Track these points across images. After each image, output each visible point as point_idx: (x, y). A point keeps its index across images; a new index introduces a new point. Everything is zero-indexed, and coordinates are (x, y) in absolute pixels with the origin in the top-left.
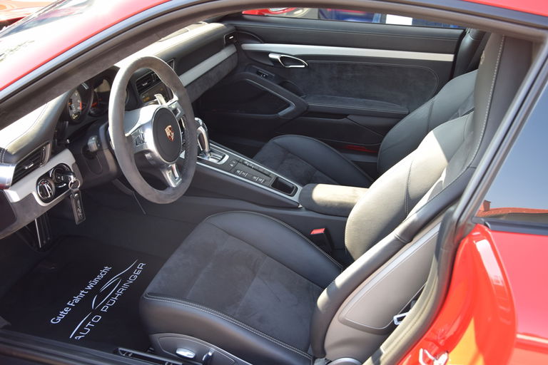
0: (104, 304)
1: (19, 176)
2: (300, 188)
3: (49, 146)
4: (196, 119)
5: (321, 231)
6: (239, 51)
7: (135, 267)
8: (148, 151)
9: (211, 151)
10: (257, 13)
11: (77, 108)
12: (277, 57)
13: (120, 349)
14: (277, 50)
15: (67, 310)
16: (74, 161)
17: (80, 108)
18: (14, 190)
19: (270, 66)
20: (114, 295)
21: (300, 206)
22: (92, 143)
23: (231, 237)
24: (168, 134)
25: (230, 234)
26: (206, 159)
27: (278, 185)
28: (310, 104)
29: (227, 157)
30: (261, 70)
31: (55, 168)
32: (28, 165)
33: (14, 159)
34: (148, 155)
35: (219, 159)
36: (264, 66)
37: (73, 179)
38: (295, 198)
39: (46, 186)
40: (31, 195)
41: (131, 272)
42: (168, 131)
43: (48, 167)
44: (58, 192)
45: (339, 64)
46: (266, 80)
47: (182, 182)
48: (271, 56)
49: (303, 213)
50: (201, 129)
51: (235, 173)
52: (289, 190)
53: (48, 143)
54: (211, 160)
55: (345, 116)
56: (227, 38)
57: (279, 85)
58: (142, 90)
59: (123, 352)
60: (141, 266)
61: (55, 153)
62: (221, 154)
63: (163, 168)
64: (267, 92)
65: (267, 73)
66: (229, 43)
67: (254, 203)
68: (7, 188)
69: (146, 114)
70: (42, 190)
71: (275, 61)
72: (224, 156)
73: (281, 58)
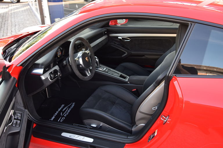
0: (65, 114)
1: (44, 72)
2: (128, 77)
3: (52, 64)
4: (95, 57)
5: (135, 90)
6: (109, 37)
7: (72, 104)
8: (81, 65)
9: (100, 67)
10: (114, 25)
11: (59, 54)
12: (121, 38)
13: (74, 124)
14: (121, 36)
15: (54, 117)
16: (59, 69)
17: (60, 54)
18: (43, 76)
19: (118, 41)
20: (67, 112)
21: (129, 82)
22: (65, 62)
23: (107, 93)
24: (87, 60)
25: (107, 92)
26: (99, 69)
27: (121, 76)
28: (132, 52)
29: (105, 69)
30: (116, 42)
31: (54, 70)
32: (47, 69)
33: (43, 67)
34: (81, 66)
35: (103, 69)
36: (117, 41)
37: (59, 74)
38: (127, 80)
39: (52, 75)
40: (48, 78)
41: (71, 106)
42: (86, 59)
43: (52, 70)
44: (55, 77)
45: (141, 39)
46: (117, 45)
47: (91, 74)
48: (119, 38)
49: (130, 85)
50: (97, 60)
51: (108, 73)
52: (125, 78)
53: (52, 63)
54: (100, 69)
55: (144, 56)
56: (105, 32)
57: (122, 47)
58: (78, 48)
59: (75, 125)
60: (74, 104)
61: (54, 66)
62: (103, 68)
63: (85, 70)
64: (118, 49)
65: (118, 43)
66: (105, 34)
67: (114, 82)
68: (41, 75)
69: (80, 54)
70: (51, 76)
71: (120, 39)
72: (104, 68)
73: (122, 38)
